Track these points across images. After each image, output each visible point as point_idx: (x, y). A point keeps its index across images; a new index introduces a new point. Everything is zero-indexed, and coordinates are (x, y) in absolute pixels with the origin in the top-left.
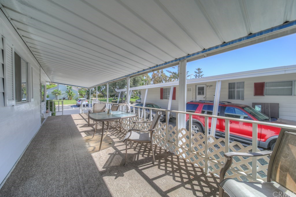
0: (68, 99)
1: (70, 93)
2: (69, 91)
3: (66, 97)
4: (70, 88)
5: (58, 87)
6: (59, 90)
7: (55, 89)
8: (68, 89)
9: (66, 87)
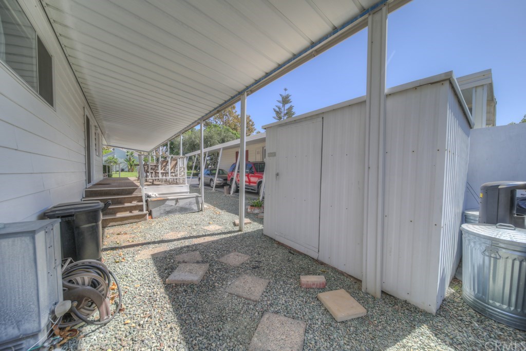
0: (129, 171)
1: (131, 162)
2: (130, 159)
3: (126, 168)
4: (132, 154)
5: (114, 153)
6: (115, 158)
7: (109, 156)
8: (127, 155)
9: (124, 152)
